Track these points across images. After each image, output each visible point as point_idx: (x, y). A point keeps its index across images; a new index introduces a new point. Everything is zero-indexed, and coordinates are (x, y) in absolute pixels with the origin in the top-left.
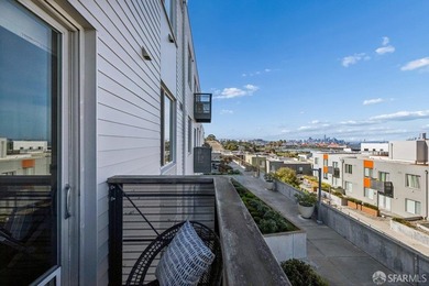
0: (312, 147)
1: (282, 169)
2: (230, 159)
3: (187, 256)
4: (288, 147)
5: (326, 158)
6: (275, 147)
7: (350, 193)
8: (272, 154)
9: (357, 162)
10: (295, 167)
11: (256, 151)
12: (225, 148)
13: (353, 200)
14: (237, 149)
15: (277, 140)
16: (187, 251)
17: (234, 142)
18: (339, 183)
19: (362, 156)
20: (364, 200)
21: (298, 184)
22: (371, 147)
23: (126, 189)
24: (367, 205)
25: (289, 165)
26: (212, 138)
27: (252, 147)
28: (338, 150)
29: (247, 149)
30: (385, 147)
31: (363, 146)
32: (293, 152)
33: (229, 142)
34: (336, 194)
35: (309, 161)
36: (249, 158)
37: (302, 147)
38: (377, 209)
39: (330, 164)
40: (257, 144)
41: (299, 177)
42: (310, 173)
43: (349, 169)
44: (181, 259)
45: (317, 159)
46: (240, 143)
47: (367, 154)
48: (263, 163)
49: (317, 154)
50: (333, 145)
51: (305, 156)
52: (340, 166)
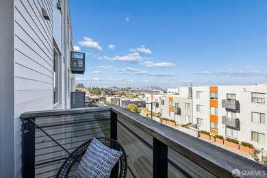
0: (145, 91)
1: (130, 105)
2: (97, 100)
3: (103, 158)
4: (132, 91)
5: (152, 97)
6: (124, 92)
7: (164, 116)
8: (123, 96)
9: (166, 98)
10: (137, 103)
11: (113, 94)
12: (91, 93)
13: (165, 119)
14: (100, 93)
15: (125, 87)
16: (102, 155)
17: (98, 89)
18: (158, 110)
19: (168, 95)
20: (170, 118)
21: (138, 113)
22: (171, 90)
23: (38, 122)
24: (171, 121)
25: (133, 102)
26: (81, 85)
27: (110, 92)
28: (157, 93)
29: (107, 93)
30: (176, 90)
31: (168, 90)
32: (135, 94)
33: (94, 89)
34: (158, 117)
35: (143, 100)
36: (109, 99)
37: (139, 91)
38: (174, 122)
39: (154, 101)
40: (113, 90)
41: (139, 109)
42: (145, 106)
43: (163, 102)
44: (99, 161)
45: (148, 98)
46: (102, 89)
47: (170, 94)
48: (118, 102)
49: (148, 95)
50: (155, 90)
51: (141, 97)
52: (159, 101)
